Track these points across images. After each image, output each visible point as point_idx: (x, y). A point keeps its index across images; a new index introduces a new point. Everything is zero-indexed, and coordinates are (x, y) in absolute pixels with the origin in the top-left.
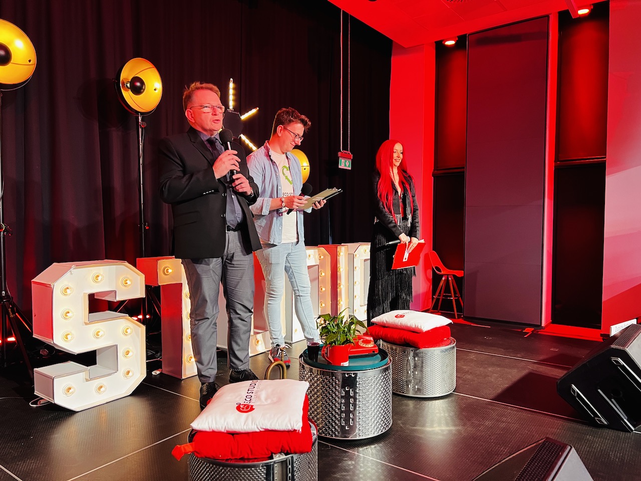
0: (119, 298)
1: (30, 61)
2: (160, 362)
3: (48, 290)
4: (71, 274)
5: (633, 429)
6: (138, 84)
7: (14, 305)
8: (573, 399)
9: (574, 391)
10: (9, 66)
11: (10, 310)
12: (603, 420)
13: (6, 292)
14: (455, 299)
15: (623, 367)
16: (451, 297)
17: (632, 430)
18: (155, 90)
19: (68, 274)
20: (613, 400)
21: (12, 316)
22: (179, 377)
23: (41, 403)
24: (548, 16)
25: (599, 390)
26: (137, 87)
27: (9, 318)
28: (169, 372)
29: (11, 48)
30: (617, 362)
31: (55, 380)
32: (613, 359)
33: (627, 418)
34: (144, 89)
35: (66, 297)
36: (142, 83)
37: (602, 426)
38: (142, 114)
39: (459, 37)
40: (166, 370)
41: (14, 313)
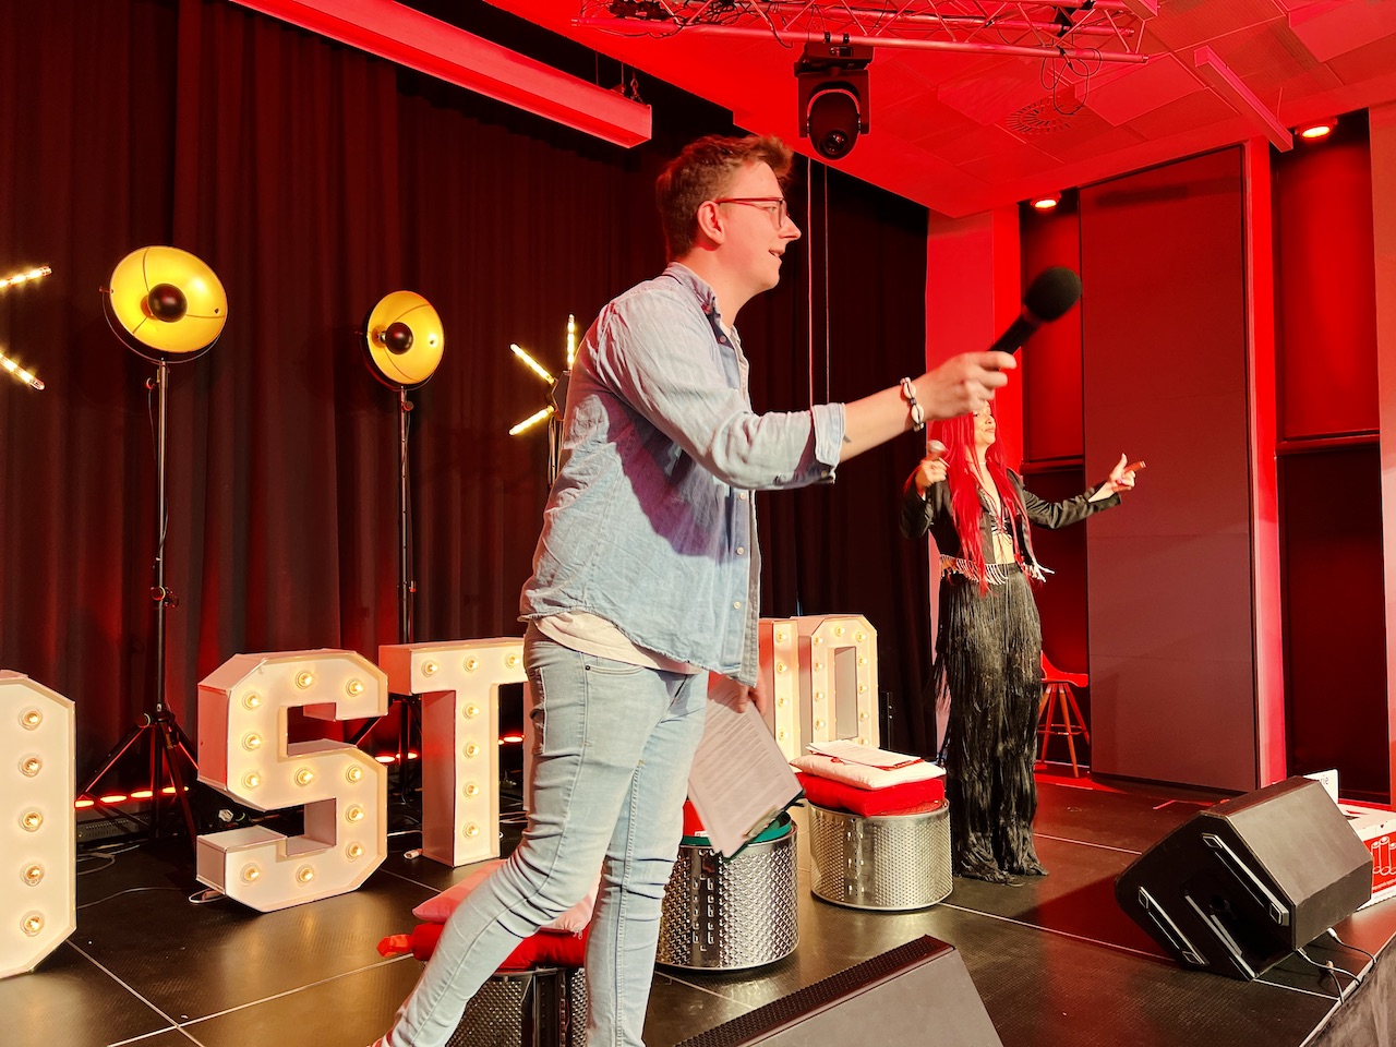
0: (341, 716)
1: (217, 311)
2: (419, 836)
3: (221, 698)
4: (261, 673)
5: (1253, 974)
6: (400, 335)
7: (176, 728)
8: (1141, 913)
9: (1143, 898)
10: (183, 322)
11: (168, 736)
12: (1196, 955)
13: (164, 705)
14: (1074, 736)
15: (1223, 852)
16: (1064, 730)
17: (1251, 978)
18: (432, 343)
19: (255, 673)
20: (1213, 917)
21: (170, 747)
22: (448, 863)
23: (208, 896)
24: (1240, 146)
25: (1188, 898)
26: (398, 339)
27: (166, 750)
28: (433, 853)
29: (185, 292)
30: (1212, 842)
31: (228, 855)
32: (1206, 836)
33: (1241, 952)
34: (411, 344)
35: (251, 712)
36: (407, 332)
37: (1196, 968)
38: (407, 386)
39: (1063, 193)
40: (428, 850)
41: (175, 742)
